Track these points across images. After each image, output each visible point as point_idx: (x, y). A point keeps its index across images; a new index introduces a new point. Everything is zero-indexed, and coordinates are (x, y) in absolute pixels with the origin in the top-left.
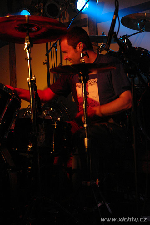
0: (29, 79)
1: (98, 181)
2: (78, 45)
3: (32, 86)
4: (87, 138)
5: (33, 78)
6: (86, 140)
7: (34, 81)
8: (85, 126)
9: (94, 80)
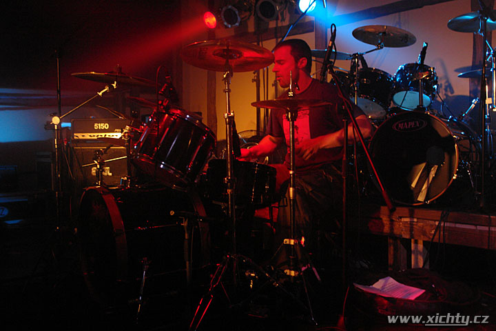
0: (226, 115)
1: (303, 240)
2: (301, 60)
3: (229, 123)
4: (293, 187)
5: (232, 114)
6: (291, 189)
7: (233, 117)
8: (291, 172)
9: (304, 112)
